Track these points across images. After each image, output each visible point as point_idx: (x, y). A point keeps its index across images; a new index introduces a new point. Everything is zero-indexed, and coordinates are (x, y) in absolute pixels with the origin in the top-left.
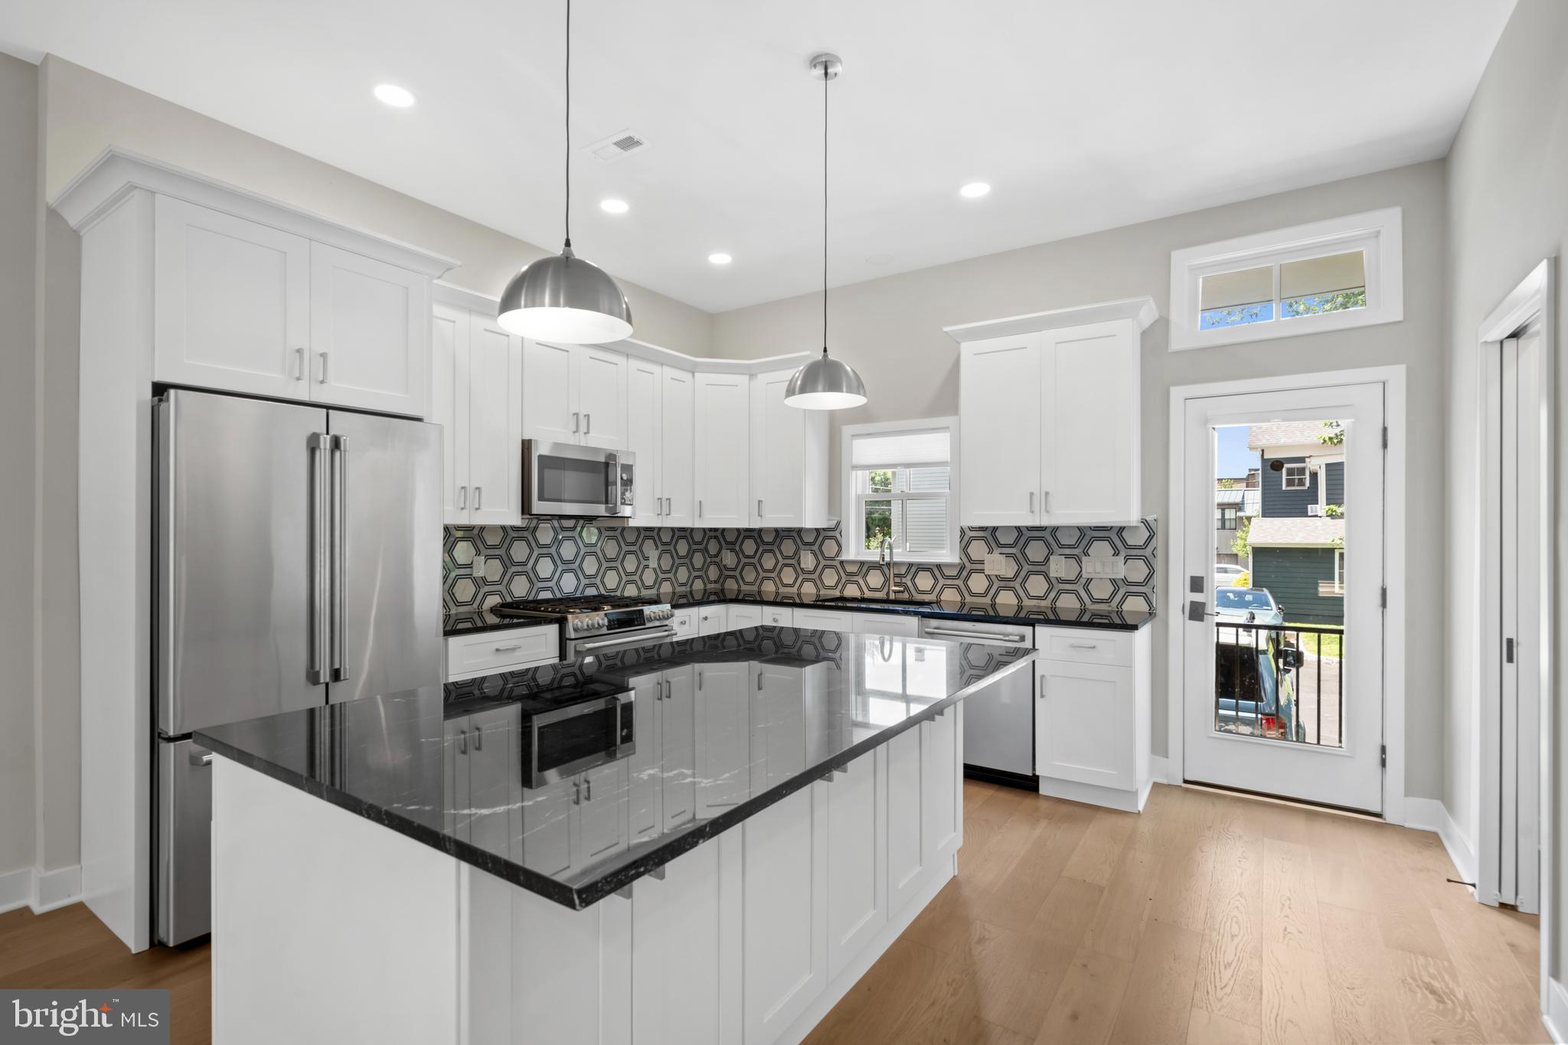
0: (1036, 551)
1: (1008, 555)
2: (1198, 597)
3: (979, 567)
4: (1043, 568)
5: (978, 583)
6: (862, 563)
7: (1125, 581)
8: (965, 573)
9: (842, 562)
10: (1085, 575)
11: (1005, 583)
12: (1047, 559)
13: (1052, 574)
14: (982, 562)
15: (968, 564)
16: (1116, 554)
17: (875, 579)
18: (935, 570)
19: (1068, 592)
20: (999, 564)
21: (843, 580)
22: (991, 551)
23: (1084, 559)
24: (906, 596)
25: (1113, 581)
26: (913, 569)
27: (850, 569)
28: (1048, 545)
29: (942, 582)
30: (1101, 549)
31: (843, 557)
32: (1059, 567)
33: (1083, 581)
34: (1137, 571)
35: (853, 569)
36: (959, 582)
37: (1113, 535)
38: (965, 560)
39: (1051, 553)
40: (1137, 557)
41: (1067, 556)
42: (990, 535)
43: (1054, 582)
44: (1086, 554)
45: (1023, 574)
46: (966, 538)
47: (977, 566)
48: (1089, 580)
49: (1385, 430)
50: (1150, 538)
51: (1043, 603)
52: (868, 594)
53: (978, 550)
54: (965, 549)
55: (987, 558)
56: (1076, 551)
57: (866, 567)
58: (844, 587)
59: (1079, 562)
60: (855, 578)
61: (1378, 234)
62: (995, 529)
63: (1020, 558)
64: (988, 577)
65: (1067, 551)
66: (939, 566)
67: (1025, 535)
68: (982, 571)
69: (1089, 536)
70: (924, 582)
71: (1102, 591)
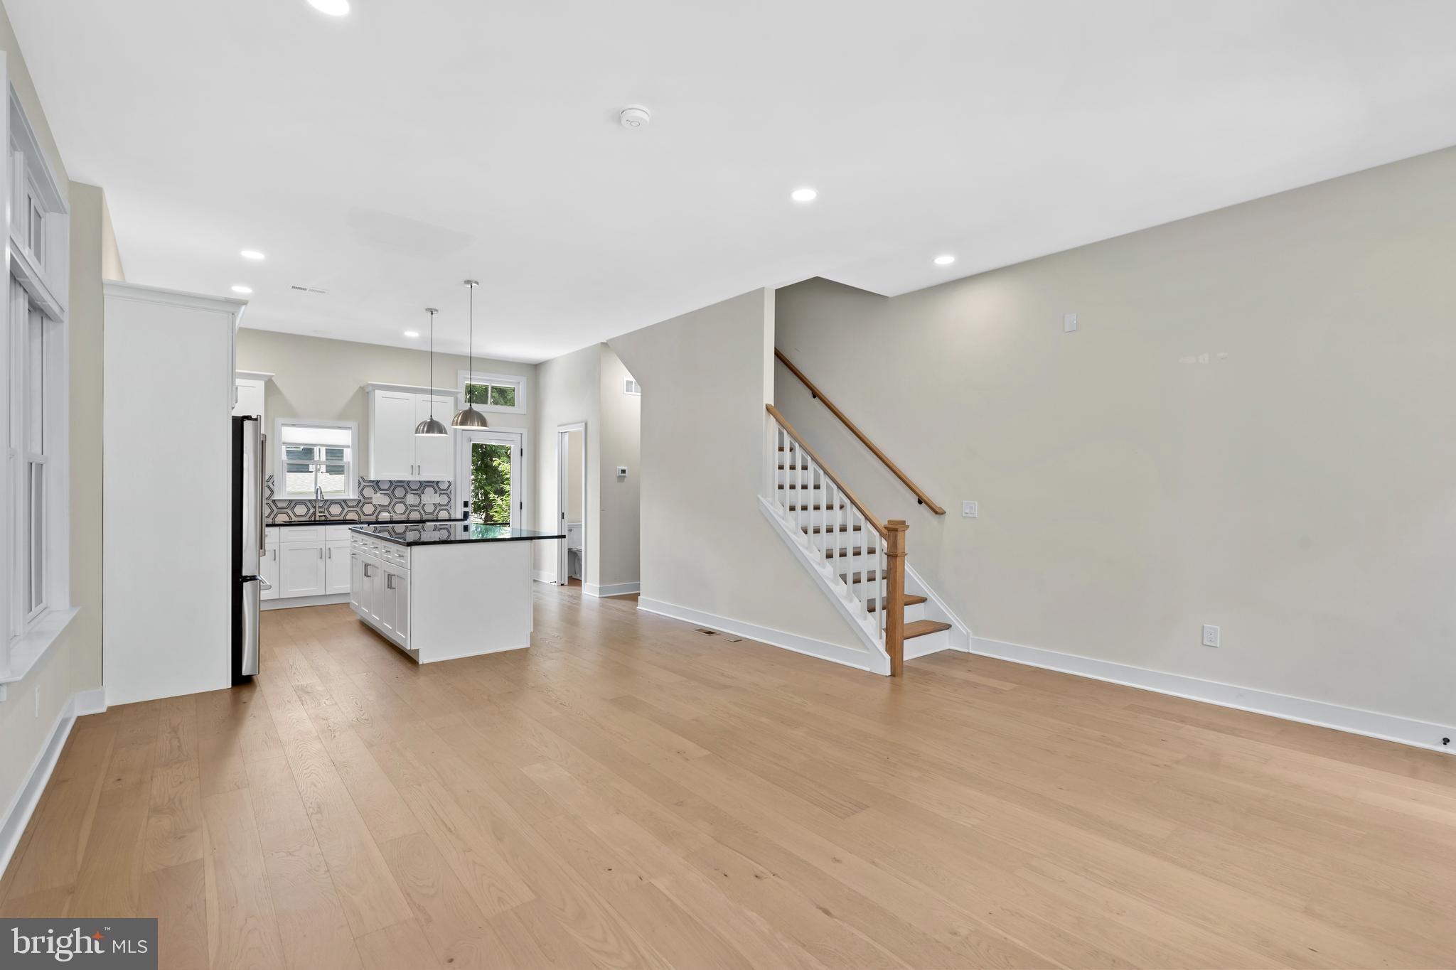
0: (399, 492)
1: (385, 494)
2: (466, 509)
3: (369, 500)
4: (403, 500)
5: (368, 509)
6: (291, 501)
7: (439, 504)
8: (361, 504)
9: (274, 501)
10: (423, 503)
11: (384, 508)
12: (405, 496)
13: (408, 503)
14: (371, 498)
15: (363, 500)
16: (436, 493)
17: (300, 510)
18: (343, 503)
19: (415, 510)
20: (380, 499)
21: (275, 512)
22: (376, 492)
23: (422, 495)
24: (323, 518)
25: (434, 504)
26: (328, 503)
27: (280, 505)
28: (405, 489)
29: (346, 509)
30: (429, 491)
31: (276, 497)
32: (411, 499)
33: (421, 505)
34: (444, 500)
35: (285, 505)
36: (358, 509)
37: (434, 485)
38: (361, 498)
39: (407, 492)
40: (444, 494)
41: (414, 494)
42: (376, 485)
43: (409, 506)
44: (423, 493)
45: (393, 503)
46: (362, 486)
47: (368, 500)
48: (424, 505)
49: (522, 450)
50: (449, 486)
51: (403, 517)
52: (294, 519)
53: (368, 492)
54: (361, 493)
55: (374, 496)
56: (419, 492)
57: (292, 503)
58: (275, 516)
59: (420, 497)
60: (285, 510)
61: (519, 383)
62: (378, 482)
63: (391, 495)
64: (374, 505)
65: (414, 492)
66: (345, 501)
67: (394, 485)
68: (371, 503)
69: (424, 485)
70: (335, 510)
71: (429, 509)
